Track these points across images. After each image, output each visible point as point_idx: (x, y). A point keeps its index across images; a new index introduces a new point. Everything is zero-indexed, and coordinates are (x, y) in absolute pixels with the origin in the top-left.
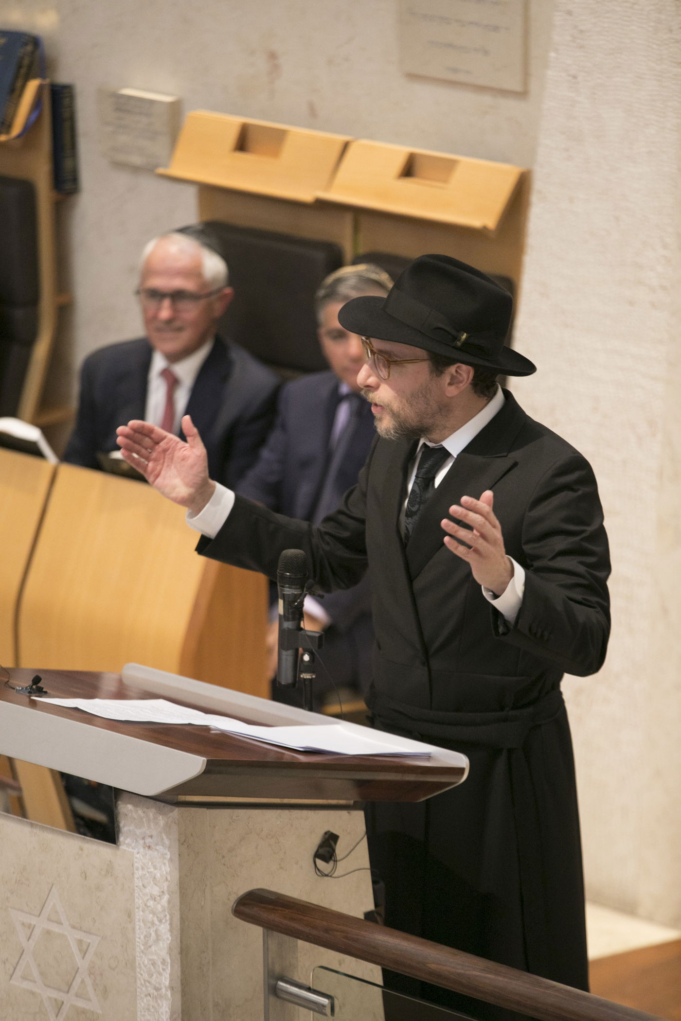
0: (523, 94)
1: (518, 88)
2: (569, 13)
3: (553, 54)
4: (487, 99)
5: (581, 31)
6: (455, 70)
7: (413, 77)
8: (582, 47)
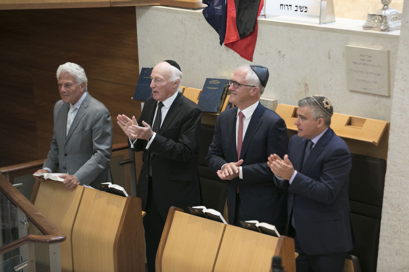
0: (389, 97)
1: (387, 95)
2: (401, 69)
3: (395, 83)
4: (377, 98)
5: (405, 75)
6: (365, 89)
7: (352, 91)
8: (405, 80)
